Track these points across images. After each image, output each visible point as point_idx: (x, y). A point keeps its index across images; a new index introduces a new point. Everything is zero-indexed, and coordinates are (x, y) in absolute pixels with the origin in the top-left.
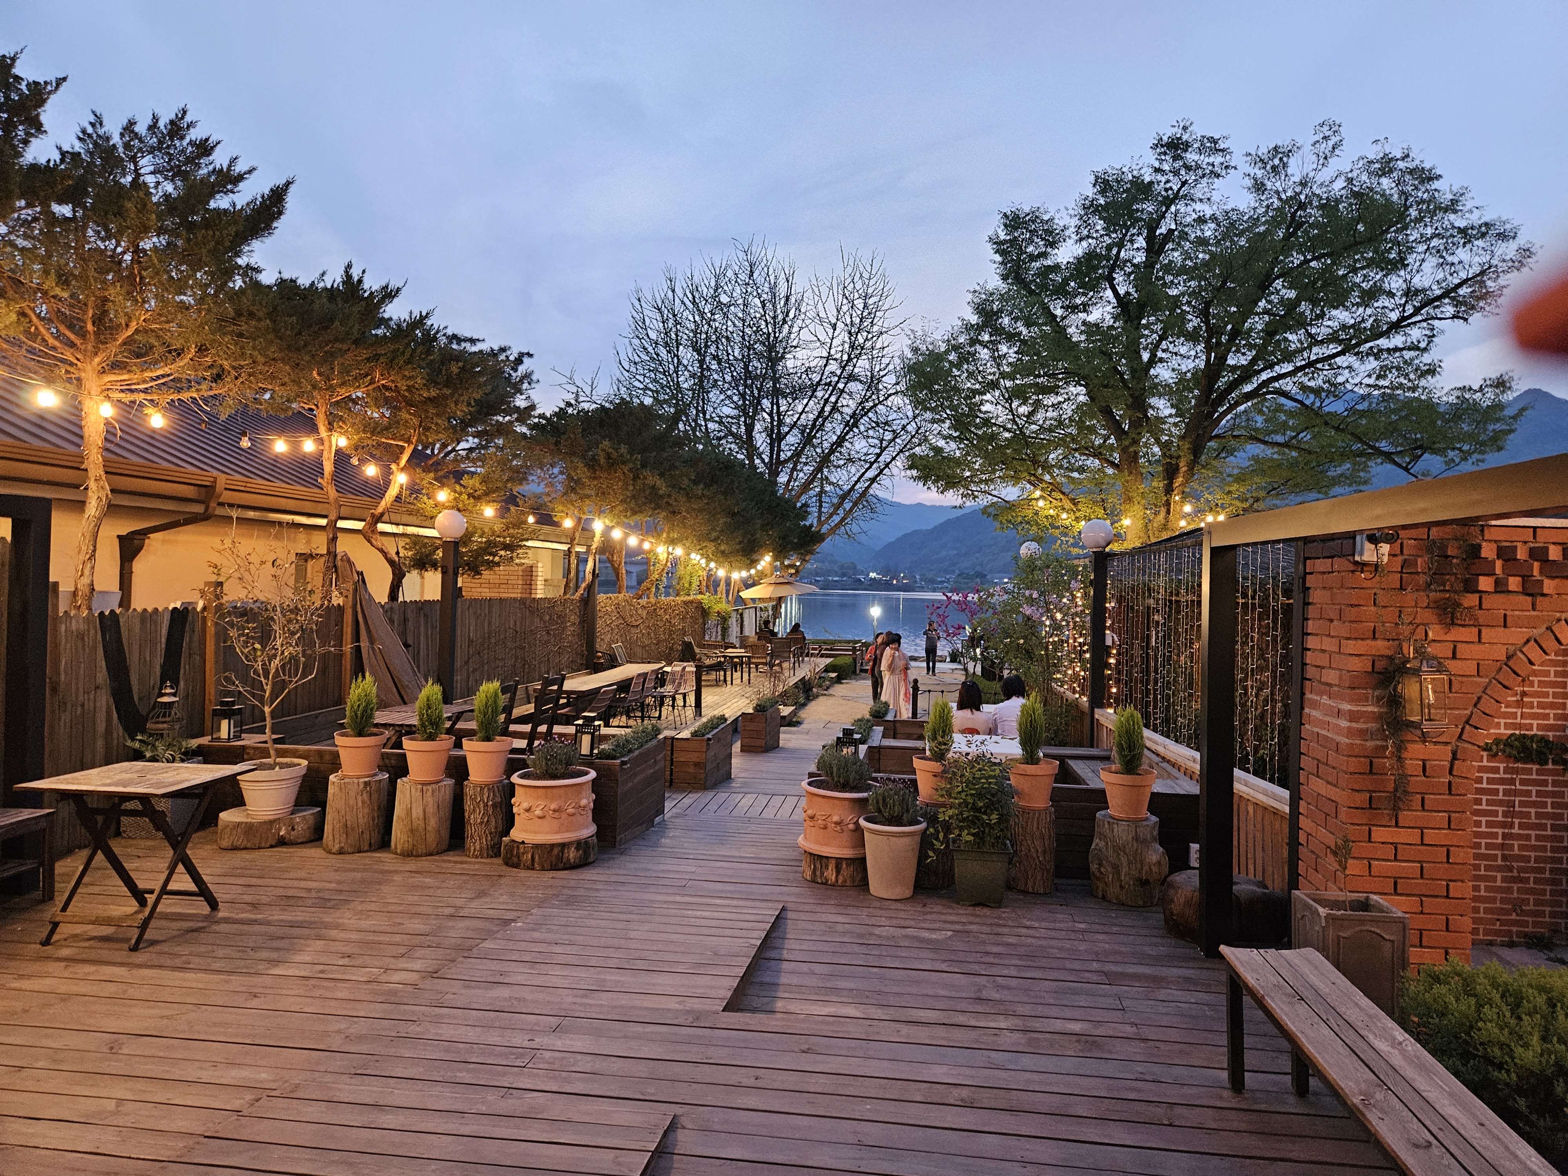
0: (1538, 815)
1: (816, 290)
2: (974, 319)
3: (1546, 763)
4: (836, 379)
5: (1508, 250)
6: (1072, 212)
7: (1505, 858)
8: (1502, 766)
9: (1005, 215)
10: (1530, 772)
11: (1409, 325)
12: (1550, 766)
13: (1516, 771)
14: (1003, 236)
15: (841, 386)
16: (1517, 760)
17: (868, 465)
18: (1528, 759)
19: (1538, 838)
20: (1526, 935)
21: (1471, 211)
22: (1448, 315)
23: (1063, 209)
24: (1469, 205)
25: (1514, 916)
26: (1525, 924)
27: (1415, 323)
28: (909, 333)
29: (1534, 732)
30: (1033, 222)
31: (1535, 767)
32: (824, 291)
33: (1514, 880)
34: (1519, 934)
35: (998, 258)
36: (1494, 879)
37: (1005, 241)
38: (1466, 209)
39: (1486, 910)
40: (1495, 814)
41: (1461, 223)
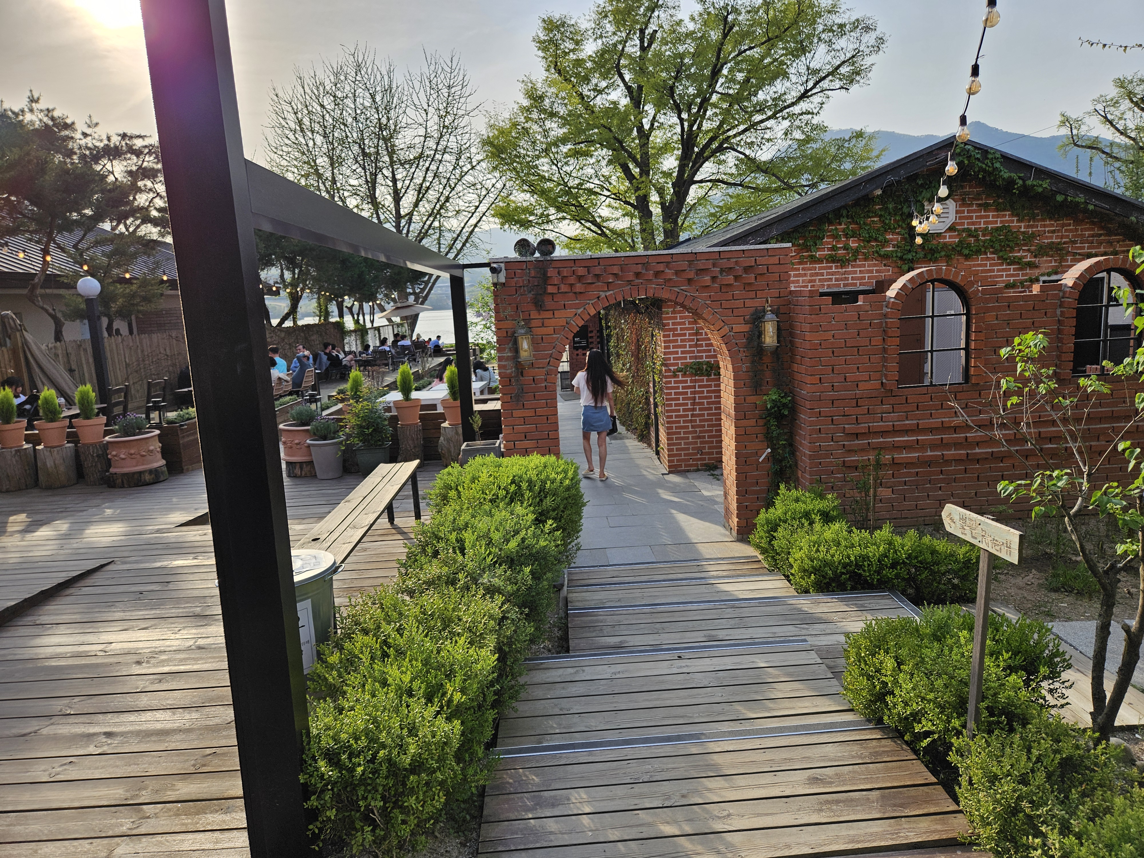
0: (708, 403)
1: (410, 83)
2: (526, 103)
3: (710, 375)
4: (432, 152)
5: (869, 38)
6: (588, 17)
7: (693, 427)
8: (689, 379)
9: (544, 21)
10: (702, 381)
11: (811, 95)
12: (713, 377)
13: (695, 381)
14: (543, 38)
15: (438, 157)
16: (696, 375)
17: (470, 215)
18: (702, 375)
19: (708, 415)
20: (705, 465)
21: (844, 12)
22: (838, 86)
23: (582, 16)
24: (844, 7)
25: (699, 456)
26: (704, 459)
27: (815, 94)
28: (485, 113)
29: (704, 359)
30: (563, 26)
31: (705, 378)
32: (417, 85)
33: (699, 437)
34: (702, 465)
35: (541, 54)
36: (688, 438)
37: (545, 41)
38: (841, 11)
39: (685, 455)
40: (687, 404)
41: (838, 21)
